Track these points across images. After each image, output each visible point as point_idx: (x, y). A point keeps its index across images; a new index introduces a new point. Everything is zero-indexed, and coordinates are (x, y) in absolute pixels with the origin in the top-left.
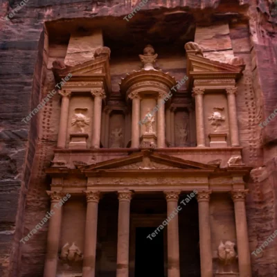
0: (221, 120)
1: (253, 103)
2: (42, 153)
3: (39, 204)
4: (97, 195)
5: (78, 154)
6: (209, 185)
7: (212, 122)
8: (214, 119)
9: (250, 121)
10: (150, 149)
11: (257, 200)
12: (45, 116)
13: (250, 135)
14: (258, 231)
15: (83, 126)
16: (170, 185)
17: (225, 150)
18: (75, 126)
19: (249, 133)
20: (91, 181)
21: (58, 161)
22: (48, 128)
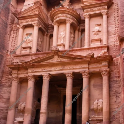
0: (99, 31)
1: (118, 19)
2: (10, 58)
3: (9, 84)
4: (32, 77)
5: (25, 57)
6: (89, 69)
7: (94, 33)
8: (95, 31)
9: (115, 30)
10: (57, 50)
11: (117, 75)
12: (13, 39)
13: (115, 38)
14: (117, 93)
15: (29, 43)
16: (68, 69)
17: (98, 48)
18: (26, 43)
19: (114, 37)
20: (30, 70)
21: (16, 61)
22: (14, 45)
